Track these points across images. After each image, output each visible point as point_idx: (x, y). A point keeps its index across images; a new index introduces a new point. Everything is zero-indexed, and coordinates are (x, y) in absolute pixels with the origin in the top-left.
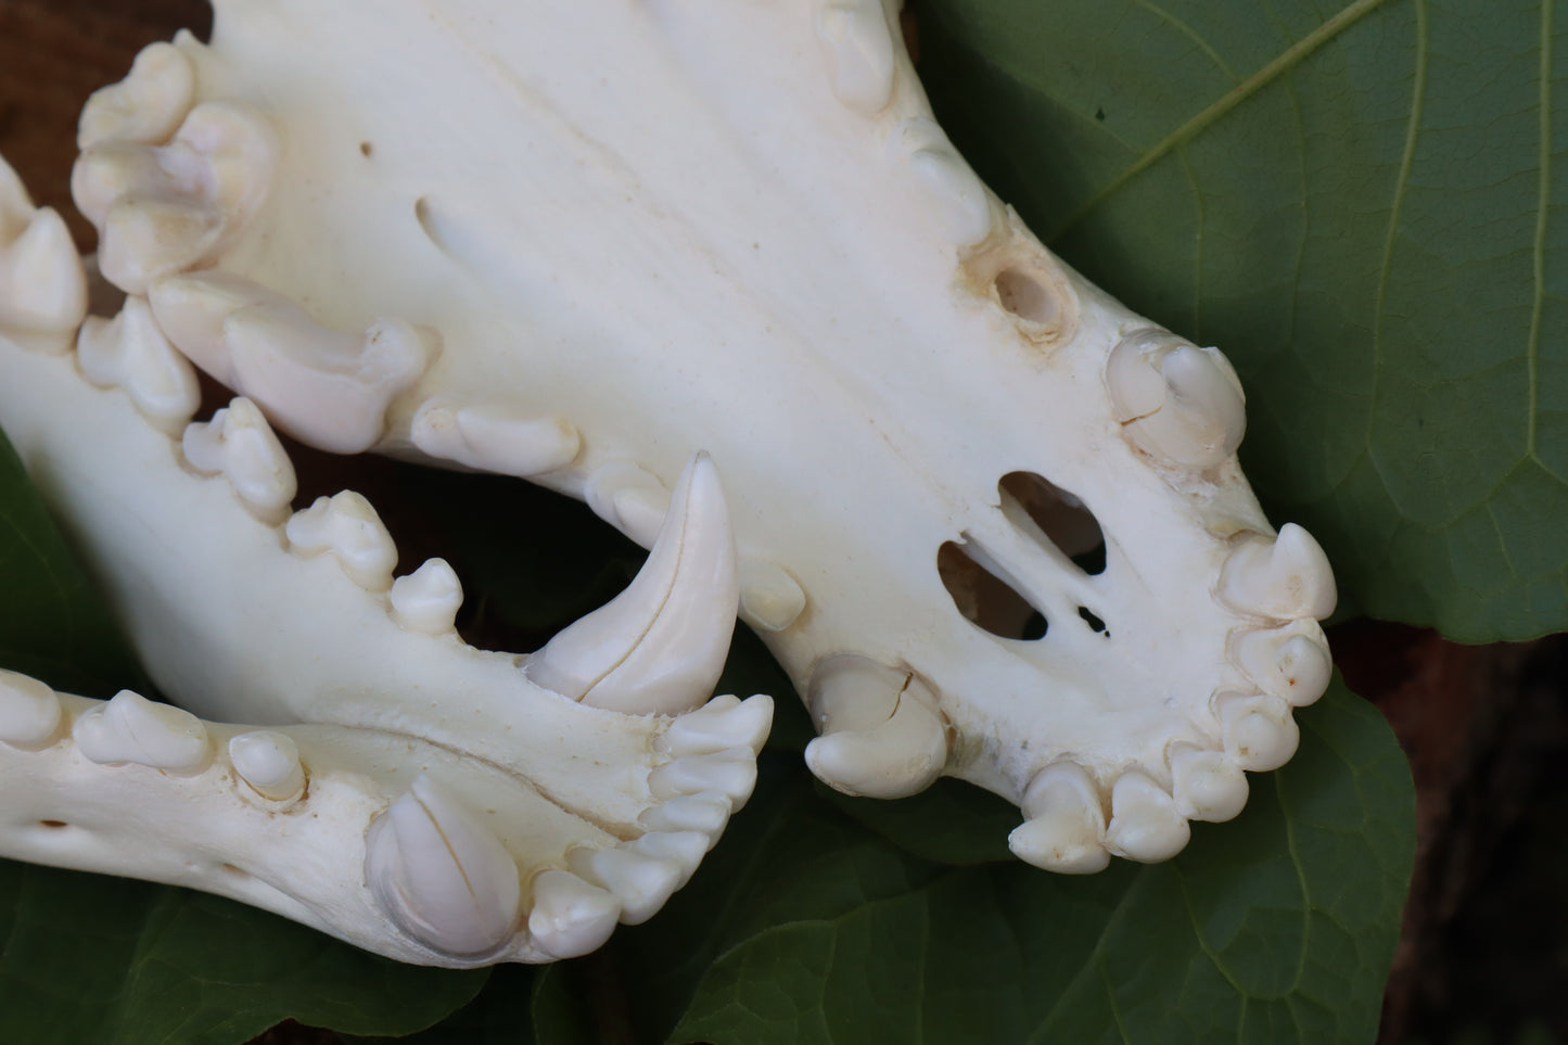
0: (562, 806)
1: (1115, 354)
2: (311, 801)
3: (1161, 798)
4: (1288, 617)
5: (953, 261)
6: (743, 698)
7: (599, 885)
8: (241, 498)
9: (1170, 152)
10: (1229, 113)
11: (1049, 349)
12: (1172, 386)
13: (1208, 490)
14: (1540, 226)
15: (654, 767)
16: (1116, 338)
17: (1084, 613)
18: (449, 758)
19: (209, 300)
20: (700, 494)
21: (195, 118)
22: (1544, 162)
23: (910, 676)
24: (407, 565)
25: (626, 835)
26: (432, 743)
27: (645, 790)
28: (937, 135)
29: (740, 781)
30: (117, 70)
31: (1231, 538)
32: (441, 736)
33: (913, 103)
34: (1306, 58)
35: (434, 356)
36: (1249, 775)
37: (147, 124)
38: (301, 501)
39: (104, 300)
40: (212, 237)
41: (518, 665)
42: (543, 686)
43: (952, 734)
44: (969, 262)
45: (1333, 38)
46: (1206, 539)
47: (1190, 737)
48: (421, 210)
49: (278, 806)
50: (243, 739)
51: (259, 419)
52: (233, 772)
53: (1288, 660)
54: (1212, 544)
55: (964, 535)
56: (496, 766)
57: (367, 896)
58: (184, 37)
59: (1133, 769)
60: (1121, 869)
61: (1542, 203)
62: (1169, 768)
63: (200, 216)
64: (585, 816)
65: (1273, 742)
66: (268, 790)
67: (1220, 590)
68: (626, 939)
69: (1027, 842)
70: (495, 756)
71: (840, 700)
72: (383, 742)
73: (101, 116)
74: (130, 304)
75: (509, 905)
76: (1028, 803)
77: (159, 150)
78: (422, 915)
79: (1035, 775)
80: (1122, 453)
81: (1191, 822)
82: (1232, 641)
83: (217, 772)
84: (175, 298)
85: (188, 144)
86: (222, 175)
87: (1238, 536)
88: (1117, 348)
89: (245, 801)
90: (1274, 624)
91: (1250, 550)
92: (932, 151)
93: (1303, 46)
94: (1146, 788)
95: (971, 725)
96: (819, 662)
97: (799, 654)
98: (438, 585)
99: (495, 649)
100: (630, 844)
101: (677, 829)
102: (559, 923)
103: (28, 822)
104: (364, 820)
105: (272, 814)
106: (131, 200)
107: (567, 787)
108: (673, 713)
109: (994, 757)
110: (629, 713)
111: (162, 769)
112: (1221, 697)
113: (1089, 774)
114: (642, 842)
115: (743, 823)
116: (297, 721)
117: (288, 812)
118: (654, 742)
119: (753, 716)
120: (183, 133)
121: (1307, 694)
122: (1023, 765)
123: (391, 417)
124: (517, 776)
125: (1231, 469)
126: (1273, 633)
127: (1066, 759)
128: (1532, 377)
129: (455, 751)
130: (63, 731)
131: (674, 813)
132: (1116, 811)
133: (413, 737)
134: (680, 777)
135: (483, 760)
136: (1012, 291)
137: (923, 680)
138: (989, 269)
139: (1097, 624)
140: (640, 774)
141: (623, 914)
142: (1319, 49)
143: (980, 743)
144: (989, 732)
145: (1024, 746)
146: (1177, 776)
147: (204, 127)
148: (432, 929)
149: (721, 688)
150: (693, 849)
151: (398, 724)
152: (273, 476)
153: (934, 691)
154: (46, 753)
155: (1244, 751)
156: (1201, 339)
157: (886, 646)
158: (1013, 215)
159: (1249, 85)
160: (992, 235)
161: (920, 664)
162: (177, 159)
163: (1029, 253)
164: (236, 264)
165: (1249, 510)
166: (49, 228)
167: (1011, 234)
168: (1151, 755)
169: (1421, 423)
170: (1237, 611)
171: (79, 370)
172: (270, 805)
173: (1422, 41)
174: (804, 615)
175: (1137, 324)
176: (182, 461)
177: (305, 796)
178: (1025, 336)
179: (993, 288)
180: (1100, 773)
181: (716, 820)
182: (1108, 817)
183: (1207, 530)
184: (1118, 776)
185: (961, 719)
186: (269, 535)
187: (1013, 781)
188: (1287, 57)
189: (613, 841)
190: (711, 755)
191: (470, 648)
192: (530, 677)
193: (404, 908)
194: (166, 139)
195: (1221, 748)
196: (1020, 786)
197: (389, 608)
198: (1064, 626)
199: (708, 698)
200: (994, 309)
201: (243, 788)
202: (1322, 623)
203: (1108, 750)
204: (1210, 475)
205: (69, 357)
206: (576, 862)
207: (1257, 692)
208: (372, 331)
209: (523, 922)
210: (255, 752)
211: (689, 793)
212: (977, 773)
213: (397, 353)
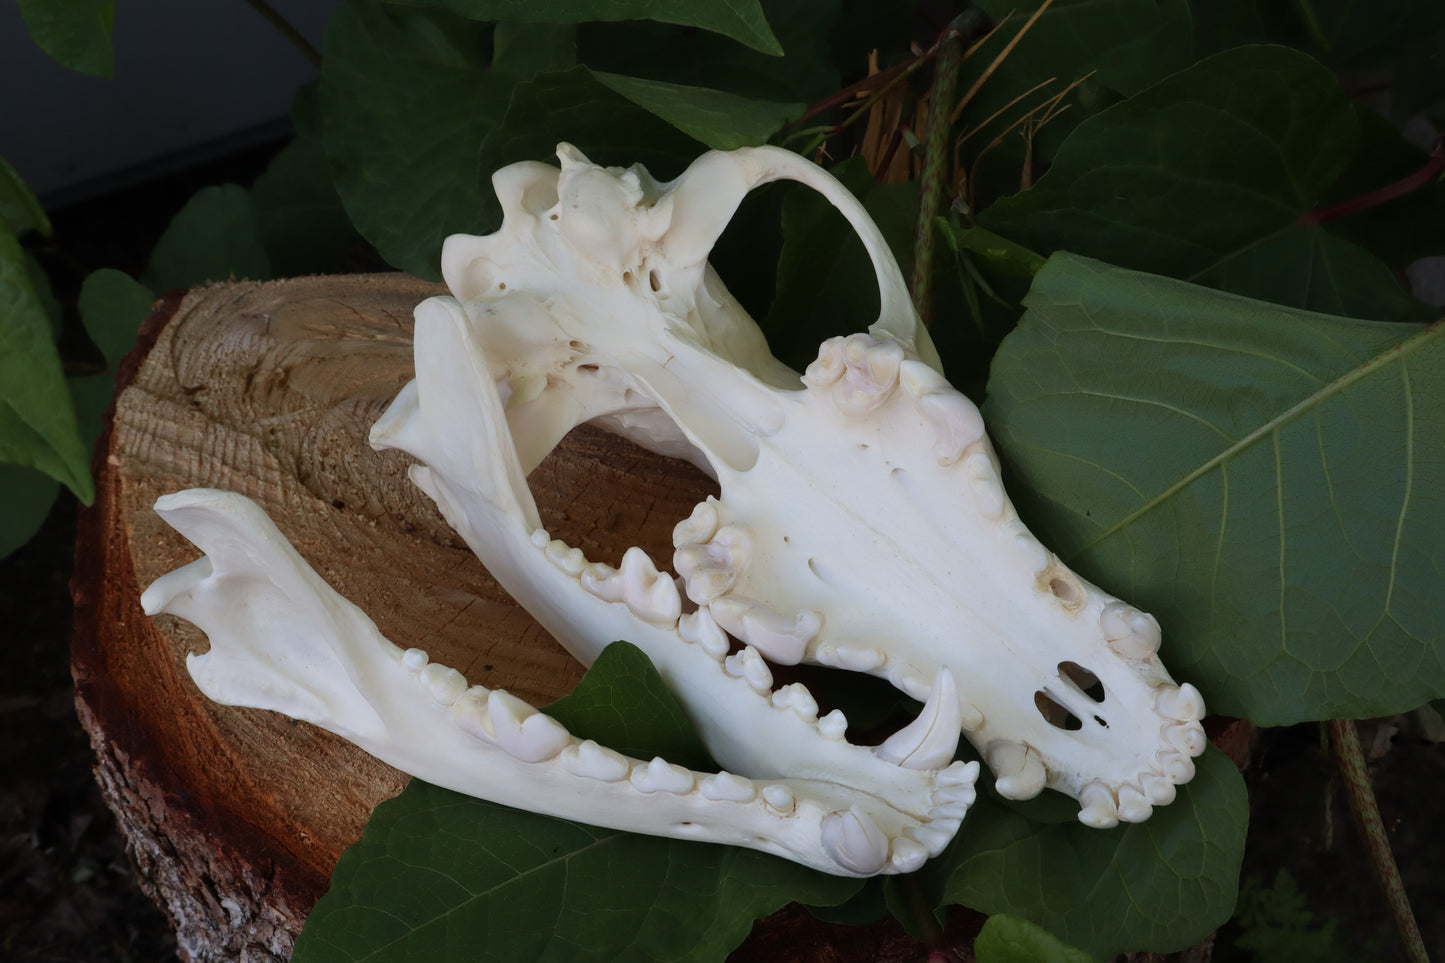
0: (897, 809)
1: (1103, 613)
2: (797, 811)
3: (1140, 797)
4: (1185, 720)
5: (1034, 577)
6: (966, 763)
7: (918, 843)
8: (751, 686)
9: (1120, 529)
10: (1145, 514)
11: (1075, 612)
12: (1134, 631)
13: (1146, 667)
14: (1282, 558)
15: (933, 792)
16: (1103, 607)
17: (1097, 718)
18: (850, 792)
19: (736, 608)
20: (946, 680)
21: (720, 533)
22: (1282, 532)
23: (1028, 747)
24: (823, 712)
25: (924, 821)
26: (841, 785)
27: (930, 802)
28: (1022, 528)
29: (970, 797)
30: (687, 514)
31: (1158, 687)
32: (843, 782)
33: (1011, 513)
34: (1177, 492)
35: (823, 624)
36: (1176, 786)
37: (701, 536)
38: (776, 687)
39: (689, 607)
40: (732, 580)
41: (873, 751)
42: (885, 760)
43: (1047, 771)
44: (1040, 578)
45: (1188, 484)
46: (1148, 687)
47: (1149, 770)
48: (810, 563)
49: (785, 814)
50: (770, 788)
51: (757, 655)
52: (765, 801)
53: (1189, 739)
54: (1152, 690)
55: (1045, 688)
56: (869, 794)
57: (823, 850)
58: (710, 498)
59: (1126, 784)
60: (1123, 826)
61: (1283, 549)
62: (1141, 784)
63: (727, 573)
64: (906, 813)
65: (1184, 772)
66: (781, 809)
67: (1156, 709)
68: (933, 865)
69: (1087, 817)
70: (868, 790)
71: (1002, 761)
72: (822, 786)
73: (681, 533)
74: (701, 609)
75: (884, 853)
76: (1083, 799)
77: (708, 546)
78: (850, 858)
79: (1084, 787)
80: (1109, 653)
81: (1153, 806)
82: (1163, 730)
83: (758, 801)
84: (719, 607)
85: (718, 543)
86: (733, 555)
87: (1161, 686)
88: (1104, 610)
89: (770, 813)
90: (1180, 723)
91: (1167, 692)
92: (1021, 535)
93: (1175, 487)
94: (1133, 792)
95: (1055, 767)
96: (989, 743)
97: (981, 740)
98: (837, 721)
99: (862, 745)
100: (927, 825)
101: (947, 818)
102: (905, 859)
103: (676, 824)
104: (821, 819)
105: (781, 818)
106: (700, 568)
107: (896, 801)
108: (937, 769)
109: (1065, 780)
110: (920, 770)
111: (737, 802)
112: (1161, 754)
113: (1107, 787)
114: (933, 824)
115: (973, 813)
116: (783, 777)
117: (787, 817)
118: (931, 782)
119: (972, 770)
120: (715, 539)
121: (1198, 751)
122: (1078, 783)
123: (808, 649)
124: (877, 798)
125: (1155, 659)
126: (1180, 727)
127: (1097, 781)
128: (1283, 618)
129: (851, 788)
130: (695, 787)
131: (944, 811)
132: (1121, 802)
133: (833, 783)
134: (945, 796)
135: (863, 792)
136: (1057, 587)
137: (1033, 749)
138: (1047, 579)
139: (1103, 723)
140: (928, 795)
141: (930, 854)
142: (1182, 489)
143: (1059, 774)
144: (1063, 770)
145: (1078, 775)
146: (1146, 787)
147: (724, 536)
148: (852, 863)
149: (956, 758)
150: (954, 826)
151: (826, 778)
152: (765, 678)
153: (1038, 753)
154: (688, 796)
155: (1174, 777)
156: (1144, 610)
157: (1017, 736)
158: (1056, 558)
159: (1153, 503)
160: (1049, 567)
161: (1031, 743)
162: (714, 549)
163: (1064, 573)
164: (738, 590)
165: (1165, 676)
166: (665, 579)
167: (1055, 565)
168: (1133, 777)
169: (1235, 636)
170: (1165, 718)
171: (679, 635)
172: (781, 814)
173: (1226, 485)
174: (982, 724)
175: (1111, 600)
176: (725, 671)
177: (794, 810)
178: (1064, 606)
179: (1050, 587)
180: (1112, 786)
181: (962, 814)
182: (1118, 805)
183: (1148, 684)
184: (1120, 787)
185: (1051, 765)
186: (764, 701)
187: (1074, 790)
188: (1169, 492)
189: (920, 823)
190: (956, 786)
191: (852, 745)
192: (879, 757)
193: (841, 855)
194: (708, 541)
195: (1164, 776)
196: (1077, 792)
197: (818, 730)
198: (1089, 723)
199: (949, 761)
200: (1051, 596)
201: (769, 807)
202: (1201, 721)
203: (1115, 777)
204: (1146, 661)
205: (675, 631)
206: (907, 832)
207: (1176, 751)
208: (799, 616)
209: (889, 859)
210: (776, 794)
211: (949, 803)
212: (1058, 786)
213: (809, 624)
